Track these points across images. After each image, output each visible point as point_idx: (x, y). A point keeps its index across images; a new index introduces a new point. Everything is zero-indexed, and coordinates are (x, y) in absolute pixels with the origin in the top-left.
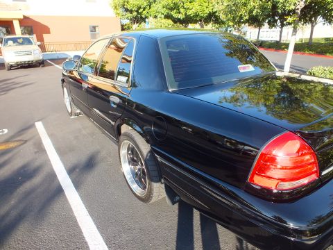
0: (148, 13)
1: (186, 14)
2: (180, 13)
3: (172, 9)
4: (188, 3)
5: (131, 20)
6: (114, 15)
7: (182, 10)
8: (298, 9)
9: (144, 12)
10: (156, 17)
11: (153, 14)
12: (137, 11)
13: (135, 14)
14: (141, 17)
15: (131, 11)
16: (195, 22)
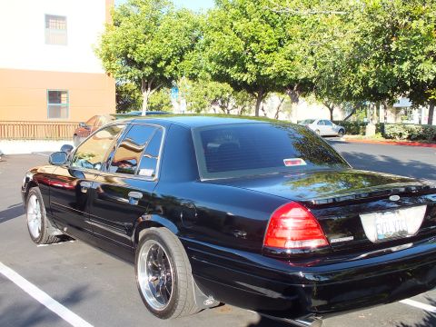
0: (176, 68)
1: (258, 75)
2: (245, 71)
3: (228, 64)
4: (263, 55)
5: (139, 81)
6: (104, 72)
7: (250, 67)
9: (168, 68)
10: (193, 77)
11: (187, 71)
12: (154, 66)
13: (148, 70)
14: (162, 78)
15: (141, 66)
16: (281, 90)
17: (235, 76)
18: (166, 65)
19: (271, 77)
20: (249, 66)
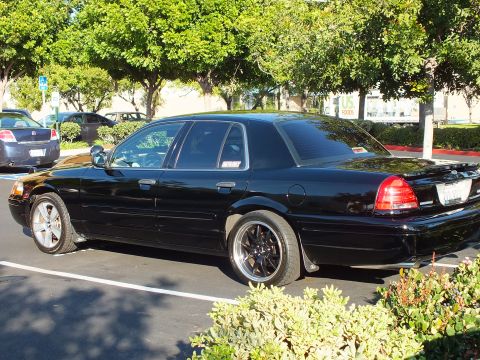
0: (48, 50)
1: (164, 58)
2: (146, 53)
3: (124, 45)
4: (172, 33)
8: (429, 69)
9: (39, 49)
12: (18, 47)
13: (10, 52)
14: (28, 62)
17: (133, 60)
18: (36, 45)
19: (181, 62)
20: (153, 48)
